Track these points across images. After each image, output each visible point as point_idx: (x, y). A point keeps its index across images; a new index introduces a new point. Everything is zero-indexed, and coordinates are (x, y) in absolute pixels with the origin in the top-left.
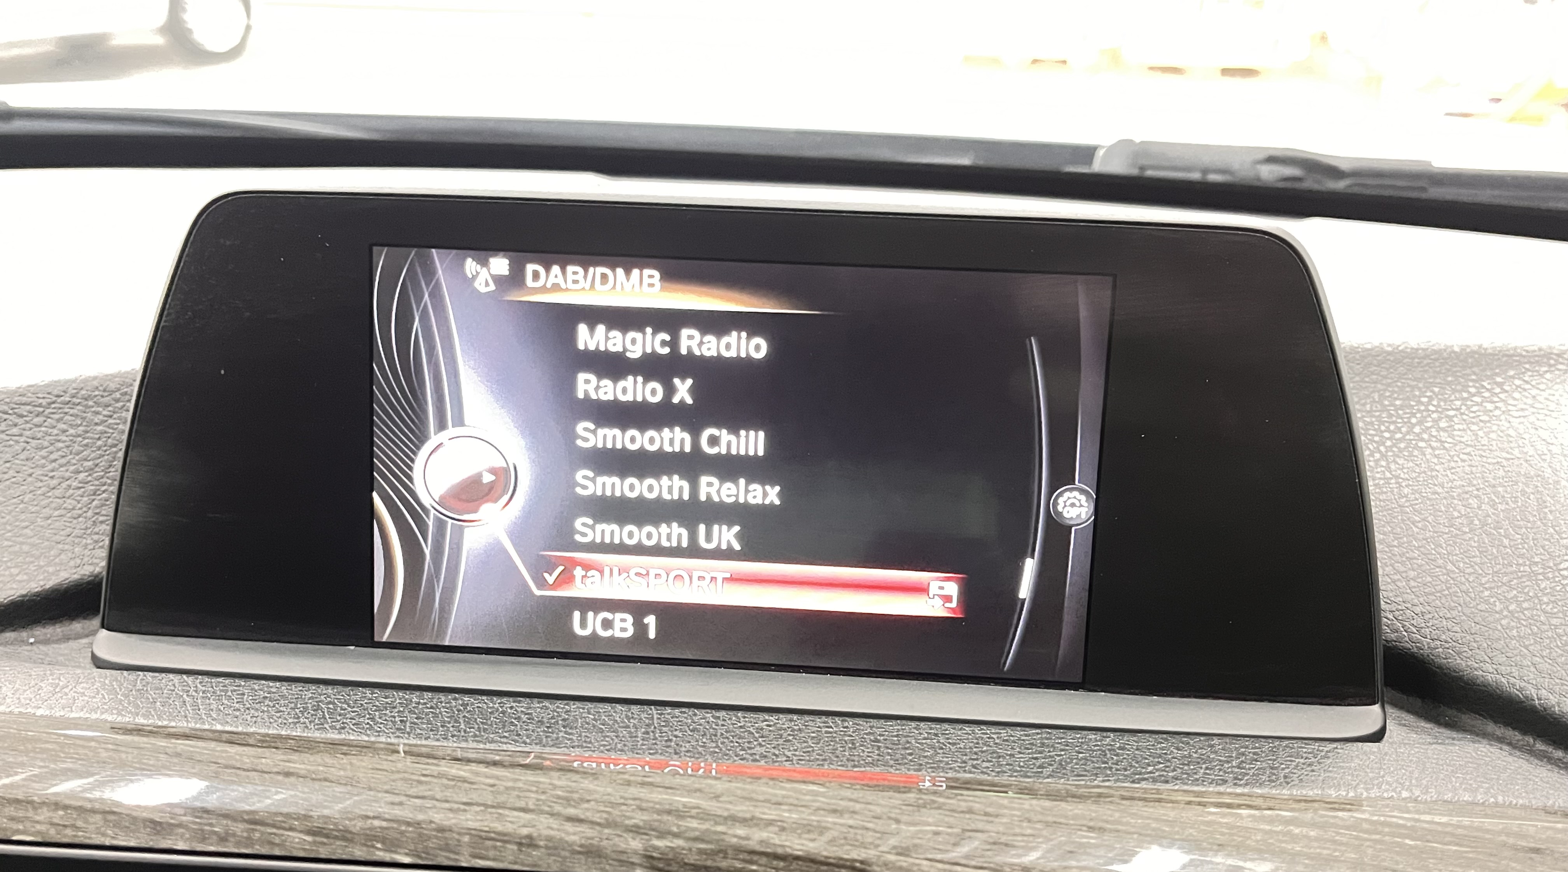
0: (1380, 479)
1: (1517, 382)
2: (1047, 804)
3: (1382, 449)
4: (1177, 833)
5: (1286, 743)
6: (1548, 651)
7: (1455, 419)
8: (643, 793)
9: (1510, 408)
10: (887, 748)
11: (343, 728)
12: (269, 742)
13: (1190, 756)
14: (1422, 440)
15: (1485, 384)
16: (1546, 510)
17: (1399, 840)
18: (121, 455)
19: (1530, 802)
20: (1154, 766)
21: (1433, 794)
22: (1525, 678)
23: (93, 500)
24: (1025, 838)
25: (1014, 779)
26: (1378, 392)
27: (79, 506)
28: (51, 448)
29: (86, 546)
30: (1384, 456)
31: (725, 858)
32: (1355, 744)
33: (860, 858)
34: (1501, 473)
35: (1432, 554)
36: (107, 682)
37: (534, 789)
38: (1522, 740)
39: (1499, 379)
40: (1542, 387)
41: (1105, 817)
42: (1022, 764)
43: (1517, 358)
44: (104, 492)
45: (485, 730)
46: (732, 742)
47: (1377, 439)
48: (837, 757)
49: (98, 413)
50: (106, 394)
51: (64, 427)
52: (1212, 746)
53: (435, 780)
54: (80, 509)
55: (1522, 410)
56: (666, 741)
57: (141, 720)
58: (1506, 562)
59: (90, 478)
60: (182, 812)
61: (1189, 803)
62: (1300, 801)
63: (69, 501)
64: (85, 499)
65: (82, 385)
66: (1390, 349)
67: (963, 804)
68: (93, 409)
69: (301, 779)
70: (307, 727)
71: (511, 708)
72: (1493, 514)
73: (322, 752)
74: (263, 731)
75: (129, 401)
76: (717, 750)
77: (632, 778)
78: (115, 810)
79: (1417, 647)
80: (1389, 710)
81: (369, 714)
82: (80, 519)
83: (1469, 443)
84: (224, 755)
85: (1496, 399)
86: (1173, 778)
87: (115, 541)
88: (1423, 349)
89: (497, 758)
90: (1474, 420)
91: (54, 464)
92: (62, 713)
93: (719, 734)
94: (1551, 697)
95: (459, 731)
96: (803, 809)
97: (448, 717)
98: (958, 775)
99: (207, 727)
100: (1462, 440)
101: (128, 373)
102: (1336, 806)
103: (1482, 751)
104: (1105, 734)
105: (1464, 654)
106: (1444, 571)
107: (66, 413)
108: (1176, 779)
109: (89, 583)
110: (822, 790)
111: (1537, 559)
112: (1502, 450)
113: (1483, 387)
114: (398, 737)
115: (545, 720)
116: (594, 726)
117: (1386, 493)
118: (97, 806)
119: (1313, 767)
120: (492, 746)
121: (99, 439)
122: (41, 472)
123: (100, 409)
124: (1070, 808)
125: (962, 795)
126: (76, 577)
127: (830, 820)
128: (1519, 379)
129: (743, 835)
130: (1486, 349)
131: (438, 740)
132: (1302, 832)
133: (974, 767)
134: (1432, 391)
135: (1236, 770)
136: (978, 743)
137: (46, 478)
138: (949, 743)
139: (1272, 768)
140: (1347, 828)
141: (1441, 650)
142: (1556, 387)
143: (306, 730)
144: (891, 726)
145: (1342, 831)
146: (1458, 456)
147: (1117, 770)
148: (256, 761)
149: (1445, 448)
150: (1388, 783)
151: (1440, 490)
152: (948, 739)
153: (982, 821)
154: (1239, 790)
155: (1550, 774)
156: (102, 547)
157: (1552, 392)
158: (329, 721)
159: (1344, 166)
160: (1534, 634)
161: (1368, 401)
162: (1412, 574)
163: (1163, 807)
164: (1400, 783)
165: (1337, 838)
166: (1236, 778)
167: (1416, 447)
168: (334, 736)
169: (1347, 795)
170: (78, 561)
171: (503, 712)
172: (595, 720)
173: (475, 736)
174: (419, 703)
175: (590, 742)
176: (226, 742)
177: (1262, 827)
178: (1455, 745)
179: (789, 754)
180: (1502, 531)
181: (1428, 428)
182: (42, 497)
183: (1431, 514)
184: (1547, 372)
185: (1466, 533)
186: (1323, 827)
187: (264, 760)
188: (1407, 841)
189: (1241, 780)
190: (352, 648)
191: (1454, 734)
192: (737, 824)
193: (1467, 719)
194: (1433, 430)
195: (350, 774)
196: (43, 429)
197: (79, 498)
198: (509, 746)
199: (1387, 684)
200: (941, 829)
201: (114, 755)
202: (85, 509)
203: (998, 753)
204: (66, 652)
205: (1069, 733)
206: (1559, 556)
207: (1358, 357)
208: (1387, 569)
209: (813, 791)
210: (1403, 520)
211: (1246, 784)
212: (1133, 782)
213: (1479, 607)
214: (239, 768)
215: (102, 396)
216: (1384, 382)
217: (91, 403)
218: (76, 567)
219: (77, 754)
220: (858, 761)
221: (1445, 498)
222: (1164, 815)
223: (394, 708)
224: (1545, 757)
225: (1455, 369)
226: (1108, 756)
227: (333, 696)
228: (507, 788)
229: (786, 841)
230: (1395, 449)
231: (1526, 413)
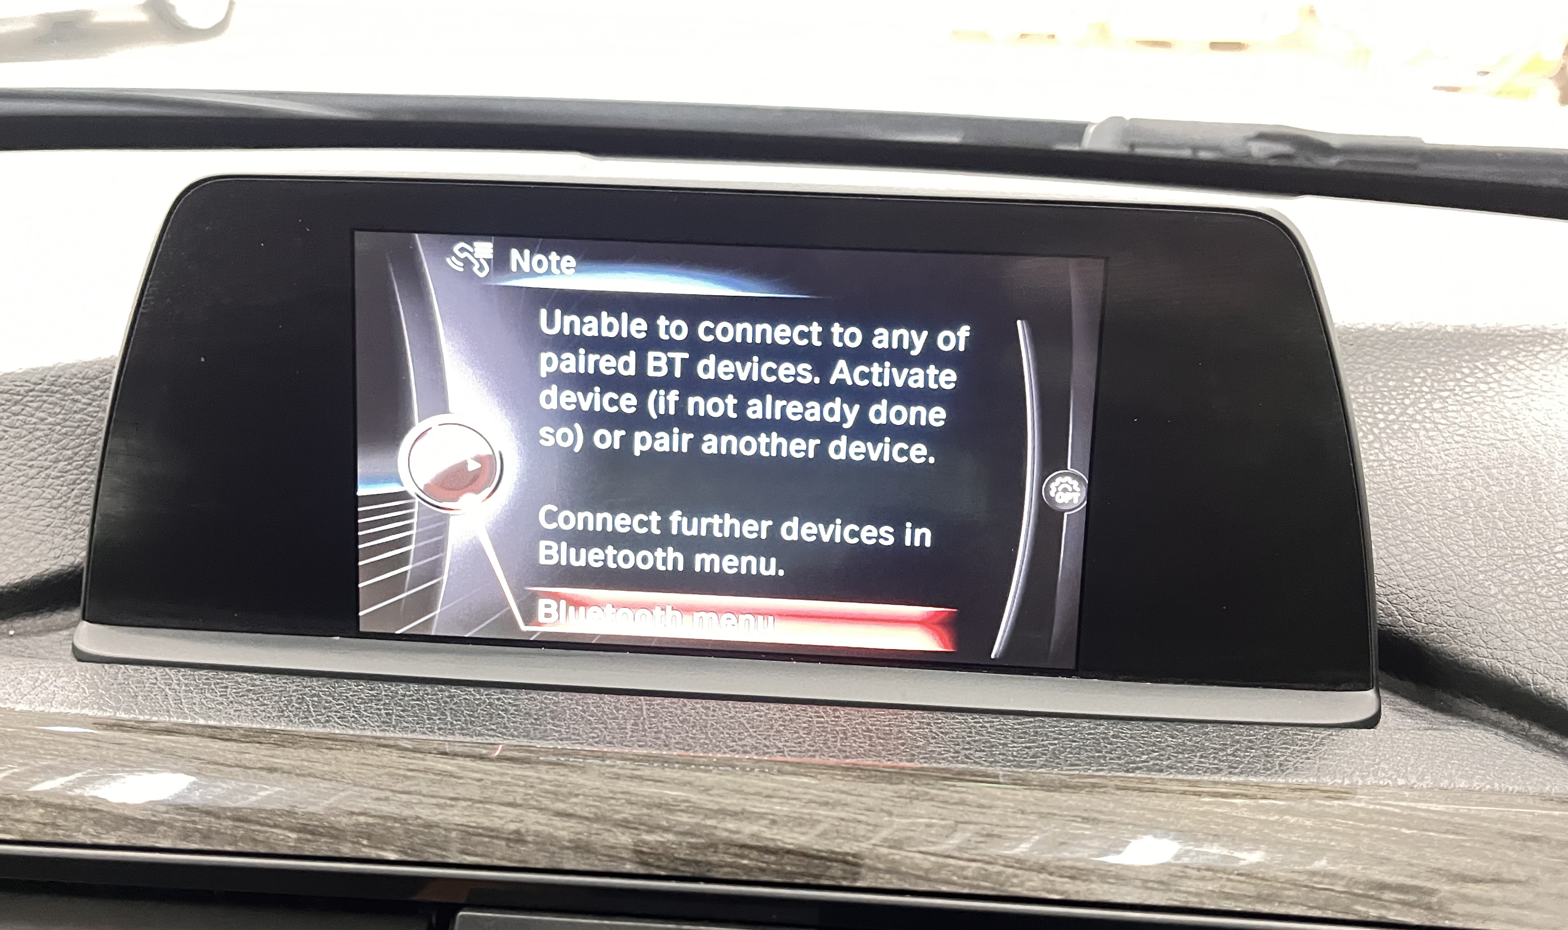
0: (1374, 461)
1: (1511, 362)
2: (1041, 794)
3: (1376, 431)
4: (1172, 823)
5: (1280, 729)
6: (1543, 635)
7: (1448, 400)
8: (633, 787)
9: (1504, 388)
10: (880, 738)
11: (327, 721)
12: (251, 737)
13: (1184, 744)
14: (1416, 421)
15: (1478, 364)
16: (1541, 492)
17: (1396, 829)
18: (100, 443)
19: (1526, 788)
20: (1148, 754)
21: (1428, 782)
22: (1520, 663)
23: (73, 490)
24: (1019, 830)
25: (1007, 769)
26: (1371, 373)
27: (59, 495)
28: (30, 436)
29: (66, 537)
30: (1377, 438)
31: (715, 852)
32: (1350, 730)
33: (852, 852)
34: (1495, 454)
35: (1426, 537)
36: (88, 676)
37: (522, 783)
38: (1518, 725)
39: (1492, 360)
40: (1536, 367)
41: (1099, 809)
42: (1015, 753)
43: (1511, 338)
44: (84, 481)
45: (472, 723)
46: (722, 733)
47: (1370, 420)
48: (829, 748)
49: (77, 401)
50: (85, 381)
51: (42, 415)
52: (1207, 734)
53: (421, 775)
54: (61, 498)
55: (1516, 390)
56: (656, 733)
57: (122, 715)
58: (1501, 545)
59: (69, 467)
60: (164, 809)
61: (1184, 793)
62: (1295, 790)
63: (48, 490)
64: (65, 488)
65: (61, 373)
66: (1383, 329)
67: (956, 795)
68: (71, 397)
69: (285, 775)
70: (291, 721)
71: (499, 699)
72: (1488, 496)
73: (305, 746)
74: (247, 725)
75: (108, 388)
76: (707, 742)
77: (621, 772)
78: (94, 807)
79: (1411, 631)
80: (1384, 694)
81: (354, 707)
82: (61, 509)
83: (1463, 424)
84: (207, 750)
85: (1490, 380)
86: (1167, 766)
87: (95, 533)
88: (1416, 330)
89: (484, 751)
90: (1467, 401)
91: (32, 453)
92: (41, 708)
93: (709, 725)
94: (1547, 682)
95: (446, 724)
96: (794, 802)
97: (434, 710)
98: (952, 766)
99: (189, 721)
100: (1457, 421)
101: (107, 360)
102: (1332, 795)
103: (1477, 737)
104: (1098, 722)
105: (1460, 638)
106: (1439, 554)
107: (45, 402)
108: (1171, 768)
109: (70, 574)
110: (813, 782)
111: (1531, 542)
112: (1497, 431)
113: (1477, 367)
114: (384, 730)
115: (533, 712)
116: (582, 718)
117: (1379, 475)
118: (77, 803)
119: (1309, 755)
120: (479, 739)
121: (78, 427)
122: (19, 462)
123: (79, 397)
124: (1064, 798)
125: (954, 786)
126: (55, 568)
127: (822, 812)
128: (1514, 359)
129: (734, 829)
130: (1479, 329)
131: (424, 733)
132: (1298, 821)
133: (967, 757)
134: (1426, 372)
135: (1231, 758)
136: (971, 732)
137: (25, 468)
138: (942, 733)
139: (1267, 756)
140: (1344, 817)
141: (1435, 634)
142: (1550, 367)
143: (290, 724)
144: (883, 715)
145: (1339, 820)
146: (1452, 438)
147: (1111, 759)
148: (239, 756)
149: (1439, 430)
150: (1383, 770)
151: (1433, 472)
152: (941, 728)
153: (976, 812)
154: (1234, 779)
155: (1546, 759)
156: (82, 537)
157: (1545, 372)
158: (314, 714)
159: (1335, 143)
160: (1528, 618)
161: (1361, 382)
162: (1406, 557)
163: (1157, 797)
164: (1396, 771)
165: (1334, 827)
166: (1230, 767)
167: (1410, 428)
168: (318, 729)
169: (1343, 782)
170: (58, 552)
171: (490, 704)
172: (584, 712)
173: (462, 729)
174: (404, 696)
175: (579, 735)
176: (209, 737)
177: (1258, 817)
178: (1451, 730)
179: (780, 745)
180: (1497, 513)
181: (1422, 409)
182: (21, 487)
183: (1425, 497)
184: (1541, 352)
185: (1460, 515)
186: (1321, 815)
187: (247, 756)
188: (1404, 831)
189: (1236, 768)
190: (337, 638)
191: (1449, 719)
192: (728, 818)
193: (1463, 704)
194: (1426, 411)
195: (334, 768)
196: (21, 417)
197: (59, 488)
198: (496, 738)
199: (1382, 668)
200: (934, 821)
201: (95, 752)
202: (64, 498)
203: (990, 742)
204: (46, 644)
205: (1062, 721)
206: (1554, 539)
207: (1351, 337)
208: (1381, 552)
209: (803, 783)
210: (1397, 503)
211: (1241, 773)
212: (1127, 771)
213: (1474, 590)
214: (222, 764)
215: (81, 384)
216: (1377, 363)
217: (69, 391)
218: (55, 558)
219: (57, 750)
220: (850, 752)
221: (1439, 480)
222: (1159, 805)
223: (379, 700)
224: (1541, 742)
225: (1448, 350)
226: (1102, 744)
227: (317, 689)
228: (494, 783)
229: (776, 834)
230: (1388, 431)
231: (1521, 393)
